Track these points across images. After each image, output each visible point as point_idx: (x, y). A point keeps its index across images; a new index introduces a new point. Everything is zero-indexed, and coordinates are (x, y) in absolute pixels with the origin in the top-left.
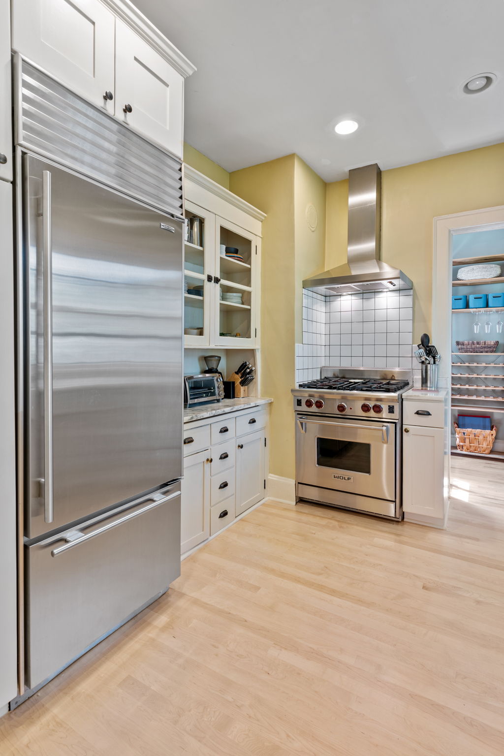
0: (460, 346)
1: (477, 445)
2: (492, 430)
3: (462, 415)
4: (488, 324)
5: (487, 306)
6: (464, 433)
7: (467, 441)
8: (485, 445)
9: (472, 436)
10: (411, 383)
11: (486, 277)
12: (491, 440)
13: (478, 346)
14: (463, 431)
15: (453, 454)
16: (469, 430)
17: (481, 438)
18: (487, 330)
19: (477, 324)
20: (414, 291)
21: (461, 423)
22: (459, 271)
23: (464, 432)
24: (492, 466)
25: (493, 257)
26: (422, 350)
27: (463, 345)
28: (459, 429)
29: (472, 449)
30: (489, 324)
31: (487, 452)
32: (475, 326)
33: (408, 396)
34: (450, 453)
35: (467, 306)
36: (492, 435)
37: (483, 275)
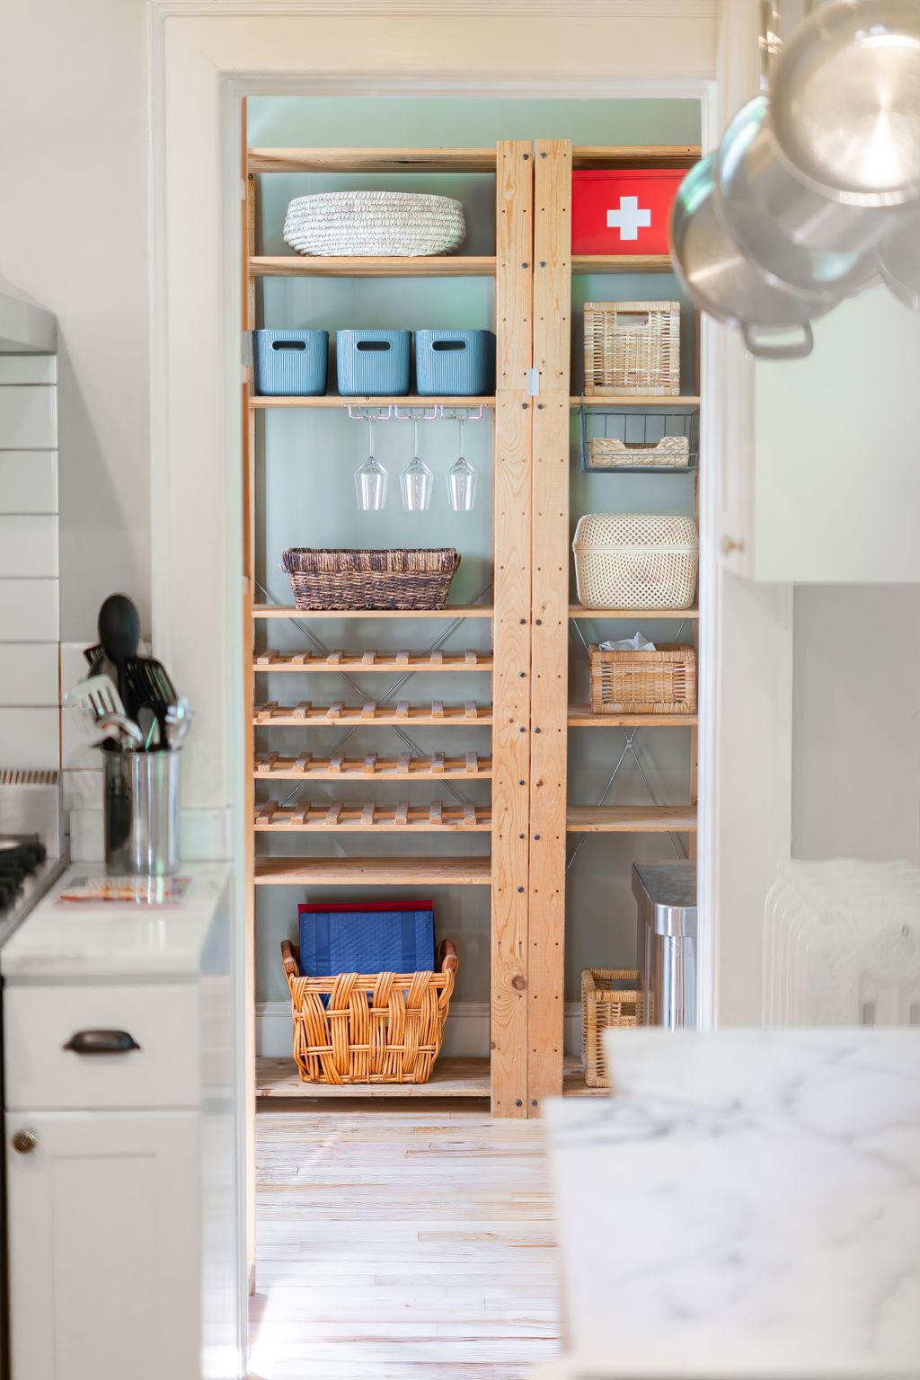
0: (300, 578)
1: (380, 1047)
2: (438, 969)
3: (318, 906)
4: (415, 466)
5: (411, 388)
6: (325, 999)
7: (339, 1031)
8: (410, 1046)
9: (359, 1007)
10: (54, 851)
11: (402, 251)
12: (436, 1015)
13: (376, 575)
14: (317, 989)
15: (264, 1104)
16: (347, 978)
17: (395, 1009)
18: (414, 493)
19: (371, 469)
20: (66, 367)
21: (309, 950)
22: (291, 209)
23: (326, 990)
24: (441, 1139)
25: (432, 157)
26: (104, 684)
27: (315, 572)
28: (304, 979)
29: (358, 1069)
30: (421, 472)
31: (419, 1072)
32: (364, 478)
33: (26, 961)
34: (251, 1104)
35: (329, 384)
36: (439, 991)
37: (393, 241)
